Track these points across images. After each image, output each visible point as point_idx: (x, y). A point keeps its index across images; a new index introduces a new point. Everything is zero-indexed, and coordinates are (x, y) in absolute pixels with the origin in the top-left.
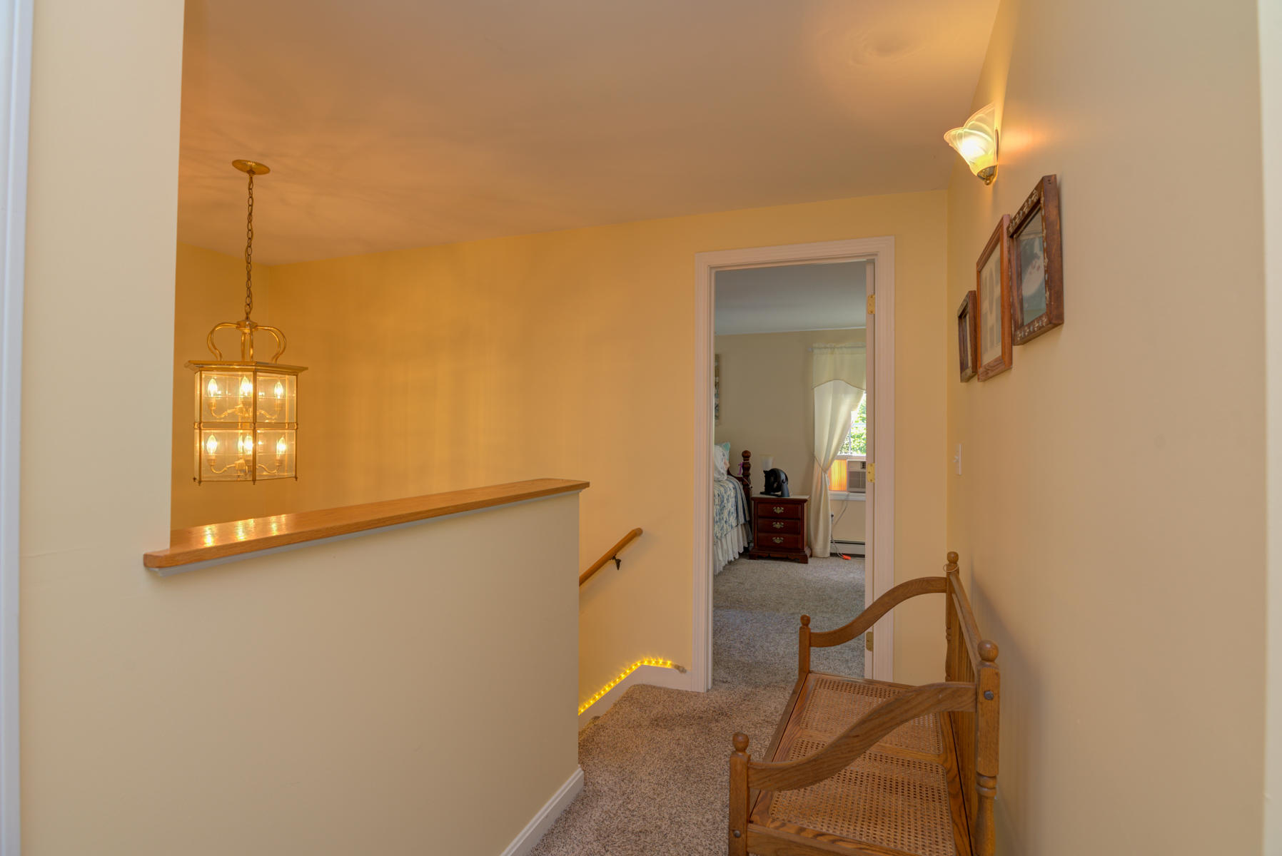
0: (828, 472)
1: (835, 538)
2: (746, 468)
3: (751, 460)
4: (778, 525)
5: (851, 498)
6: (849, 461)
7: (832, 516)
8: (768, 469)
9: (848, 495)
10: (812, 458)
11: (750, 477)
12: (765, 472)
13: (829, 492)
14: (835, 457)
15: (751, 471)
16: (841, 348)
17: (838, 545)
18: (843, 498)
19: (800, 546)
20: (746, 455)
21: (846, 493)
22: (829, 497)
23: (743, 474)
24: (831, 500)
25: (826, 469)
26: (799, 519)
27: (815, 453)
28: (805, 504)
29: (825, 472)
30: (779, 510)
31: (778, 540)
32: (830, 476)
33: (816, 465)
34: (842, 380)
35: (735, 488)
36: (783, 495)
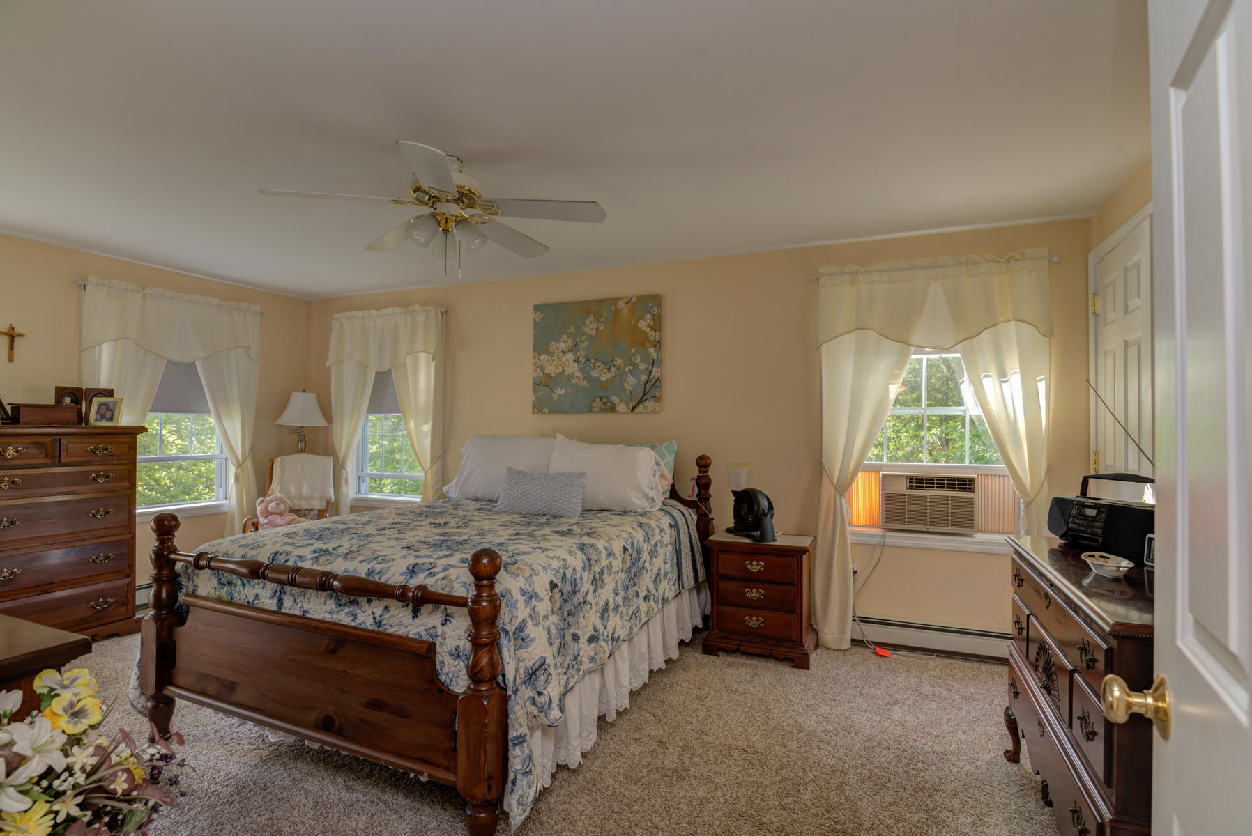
0: (846, 494)
1: (862, 612)
2: (703, 484)
3: (712, 472)
4: (754, 594)
5: (888, 541)
6: (884, 476)
7: (855, 572)
8: (740, 489)
9: (884, 536)
10: (818, 467)
11: (712, 501)
12: (735, 493)
13: (849, 529)
14: (859, 467)
15: (711, 491)
16: (870, 272)
17: (865, 626)
18: (875, 540)
19: (794, 636)
20: (703, 463)
21: (879, 531)
22: (849, 539)
23: (697, 496)
24: (852, 544)
25: (843, 488)
26: (793, 584)
27: (824, 460)
28: (805, 557)
29: (842, 495)
30: (755, 567)
31: (753, 622)
32: (850, 503)
33: (825, 481)
34: (872, 329)
35: (674, 526)
36: (763, 538)
